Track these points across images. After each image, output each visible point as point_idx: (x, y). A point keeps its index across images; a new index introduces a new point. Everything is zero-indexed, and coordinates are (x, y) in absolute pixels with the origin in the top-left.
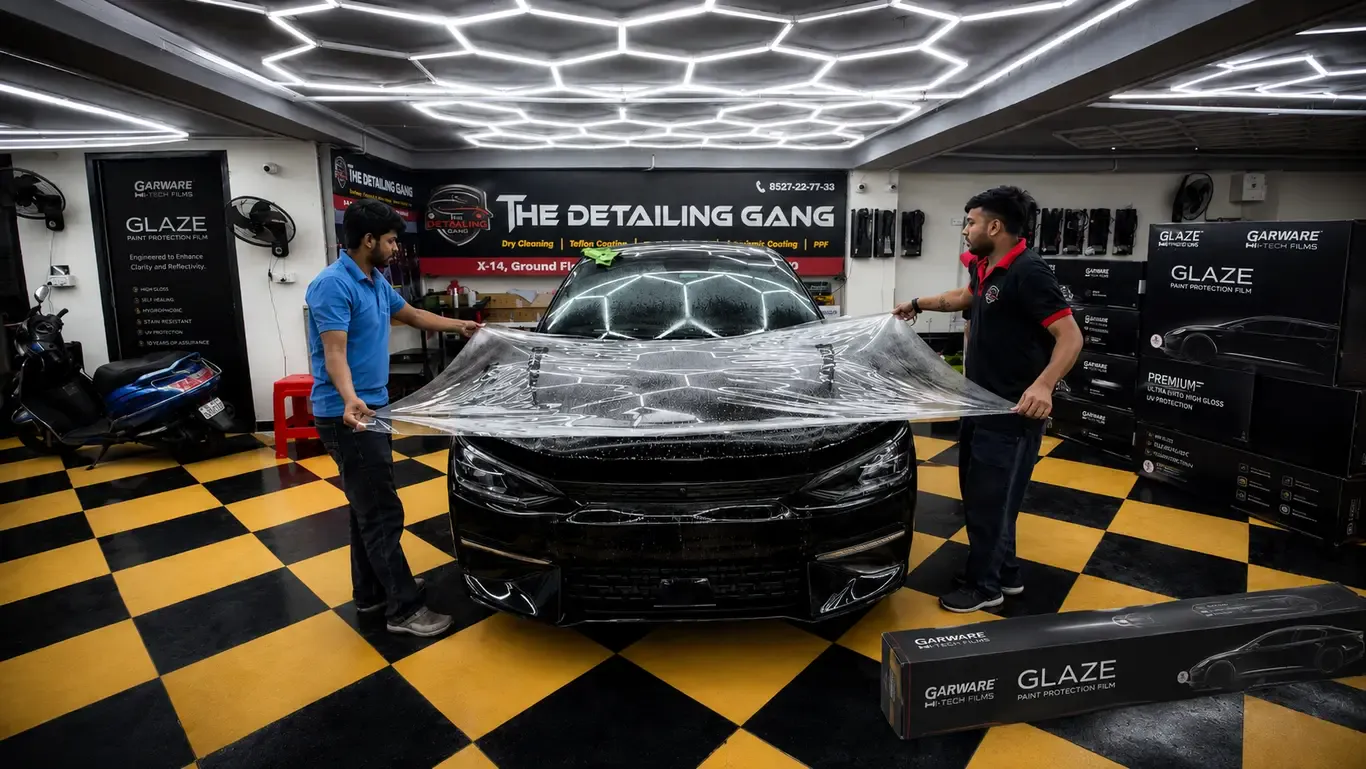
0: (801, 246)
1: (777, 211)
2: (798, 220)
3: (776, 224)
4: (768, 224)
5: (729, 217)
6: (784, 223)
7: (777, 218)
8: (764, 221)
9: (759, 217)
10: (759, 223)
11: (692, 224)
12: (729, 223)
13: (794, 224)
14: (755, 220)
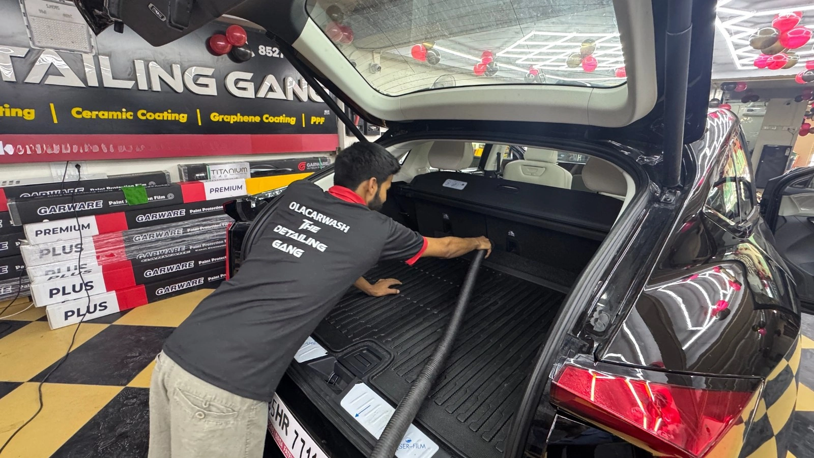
0: (299, 121)
1: (270, 80)
2: (294, 93)
3: (271, 95)
4: (262, 94)
5: (212, 83)
6: (278, 94)
7: (271, 89)
8: (257, 91)
9: (251, 86)
10: (250, 94)
11: (157, 87)
12: (212, 91)
13: (291, 97)
14: (244, 89)
